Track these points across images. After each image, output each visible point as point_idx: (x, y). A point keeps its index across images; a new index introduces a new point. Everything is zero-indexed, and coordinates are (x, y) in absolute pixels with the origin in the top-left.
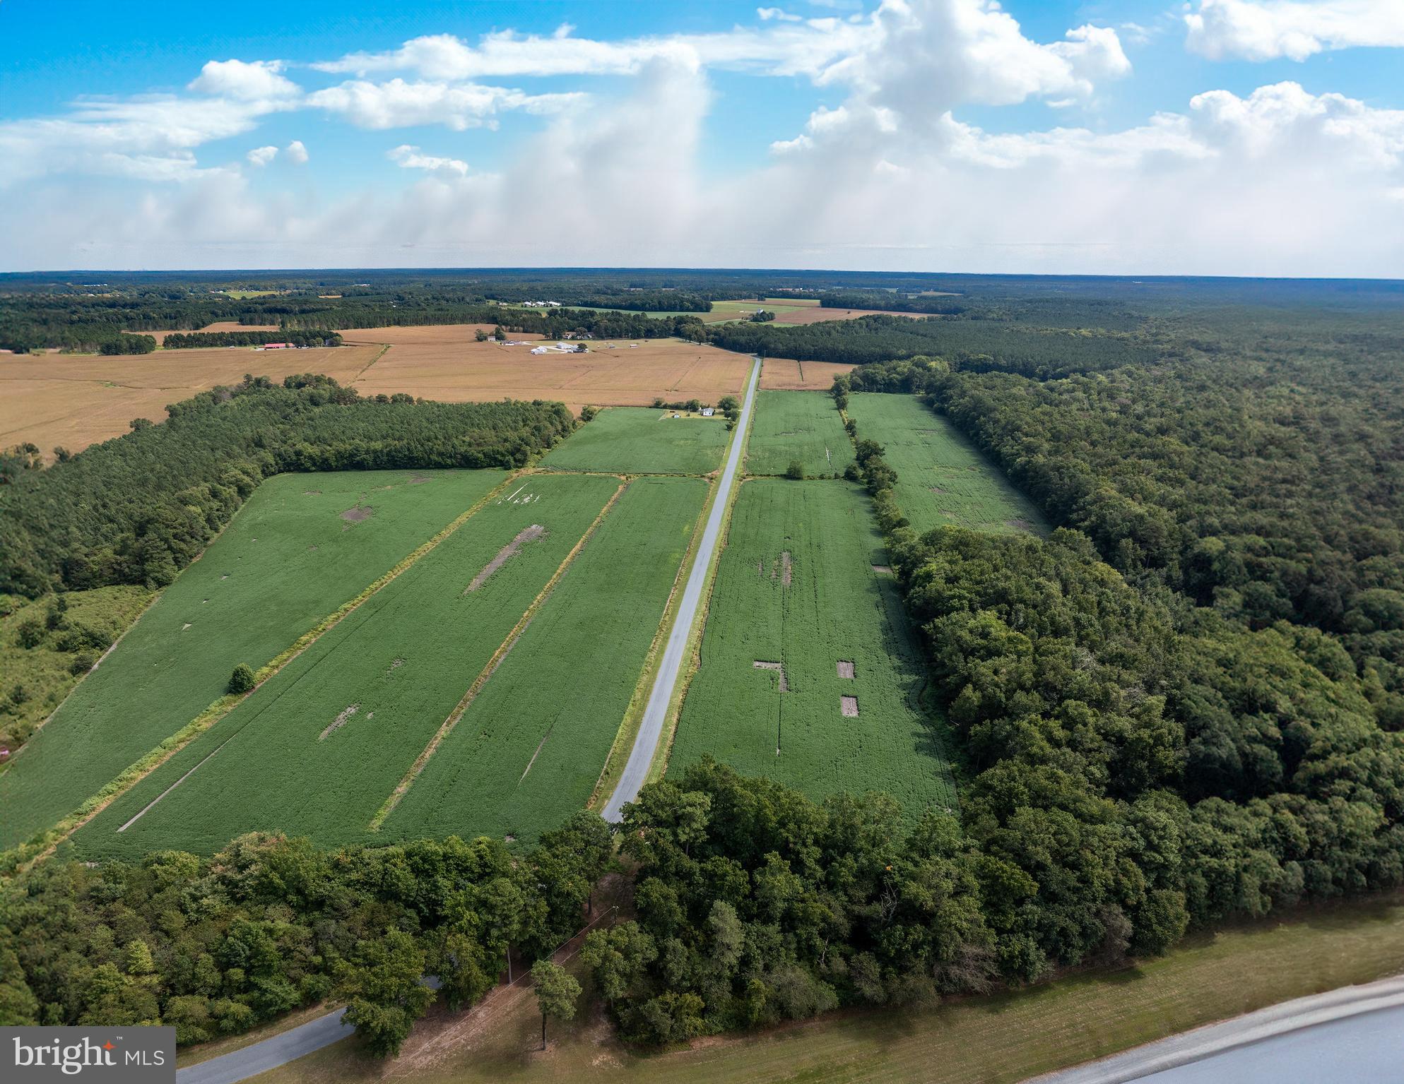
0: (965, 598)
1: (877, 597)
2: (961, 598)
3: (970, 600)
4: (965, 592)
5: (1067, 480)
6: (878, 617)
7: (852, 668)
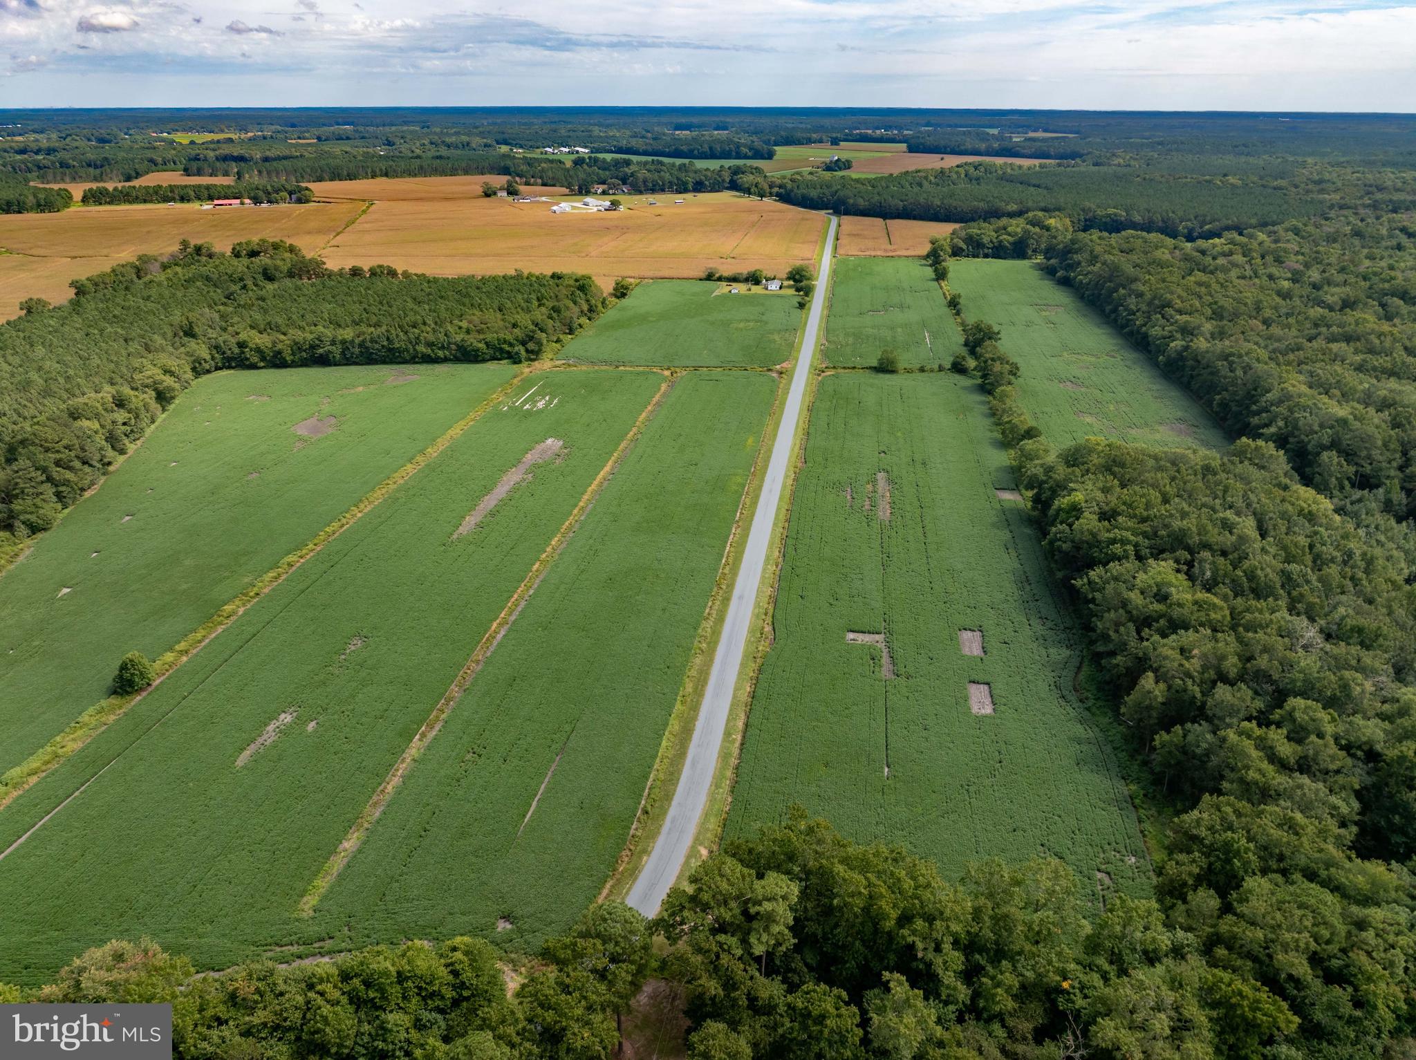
0: (1129, 542)
1: (1005, 535)
2: (1124, 542)
3: (1136, 545)
4: (1128, 535)
5: (1239, 373)
6: (1009, 562)
7: (980, 639)
